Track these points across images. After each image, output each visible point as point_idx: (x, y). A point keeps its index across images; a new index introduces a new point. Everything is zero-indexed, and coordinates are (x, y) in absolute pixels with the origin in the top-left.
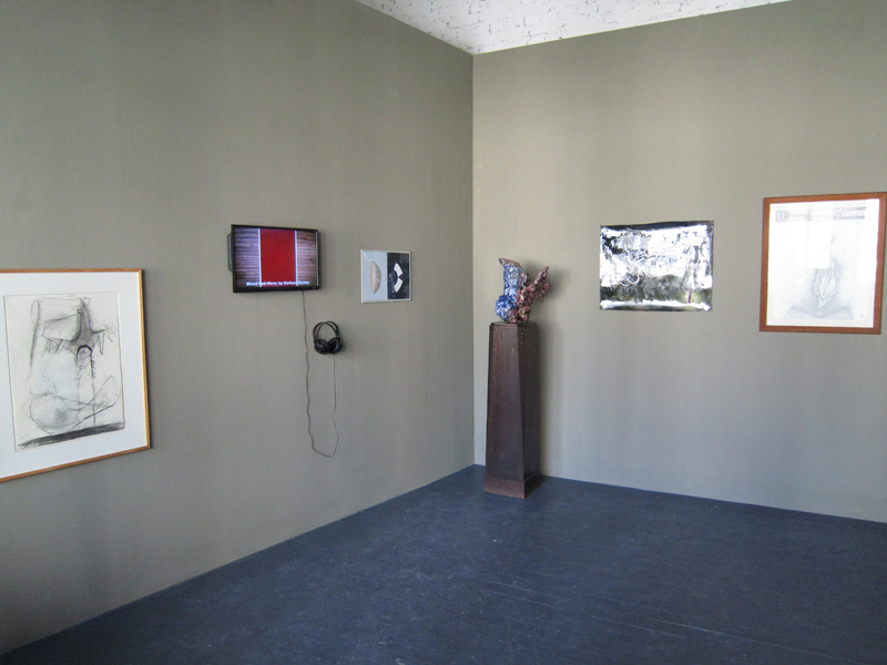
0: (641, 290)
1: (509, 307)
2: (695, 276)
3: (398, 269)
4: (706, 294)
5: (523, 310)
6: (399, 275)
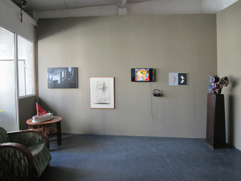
1: (211, 89)
3: (182, 77)
6: (182, 79)
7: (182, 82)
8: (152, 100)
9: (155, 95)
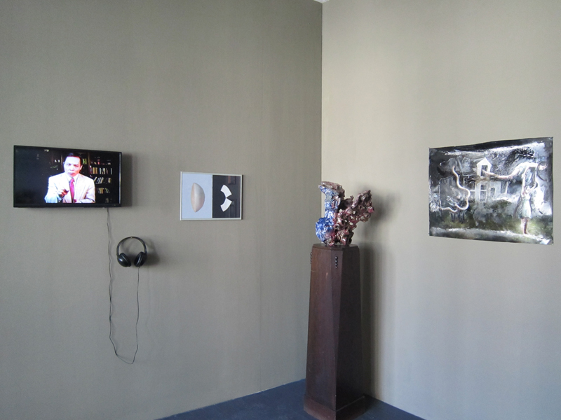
0: (471, 217)
1: (325, 229)
2: (531, 202)
3: (226, 190)
4: (545, 223)
5: (342, 235)
6: (226, 196)
7: (226, 205)
8: (111, 281)
9: (129, 261)
